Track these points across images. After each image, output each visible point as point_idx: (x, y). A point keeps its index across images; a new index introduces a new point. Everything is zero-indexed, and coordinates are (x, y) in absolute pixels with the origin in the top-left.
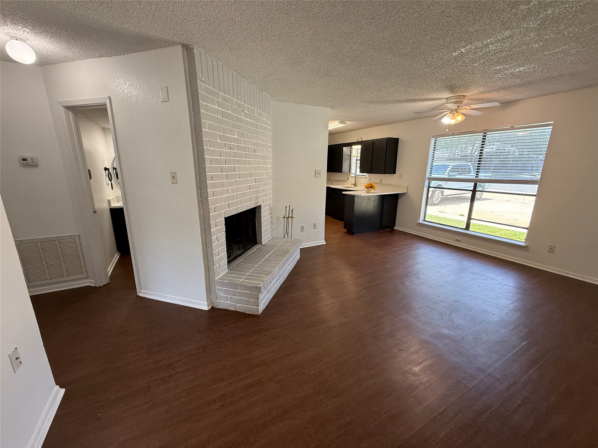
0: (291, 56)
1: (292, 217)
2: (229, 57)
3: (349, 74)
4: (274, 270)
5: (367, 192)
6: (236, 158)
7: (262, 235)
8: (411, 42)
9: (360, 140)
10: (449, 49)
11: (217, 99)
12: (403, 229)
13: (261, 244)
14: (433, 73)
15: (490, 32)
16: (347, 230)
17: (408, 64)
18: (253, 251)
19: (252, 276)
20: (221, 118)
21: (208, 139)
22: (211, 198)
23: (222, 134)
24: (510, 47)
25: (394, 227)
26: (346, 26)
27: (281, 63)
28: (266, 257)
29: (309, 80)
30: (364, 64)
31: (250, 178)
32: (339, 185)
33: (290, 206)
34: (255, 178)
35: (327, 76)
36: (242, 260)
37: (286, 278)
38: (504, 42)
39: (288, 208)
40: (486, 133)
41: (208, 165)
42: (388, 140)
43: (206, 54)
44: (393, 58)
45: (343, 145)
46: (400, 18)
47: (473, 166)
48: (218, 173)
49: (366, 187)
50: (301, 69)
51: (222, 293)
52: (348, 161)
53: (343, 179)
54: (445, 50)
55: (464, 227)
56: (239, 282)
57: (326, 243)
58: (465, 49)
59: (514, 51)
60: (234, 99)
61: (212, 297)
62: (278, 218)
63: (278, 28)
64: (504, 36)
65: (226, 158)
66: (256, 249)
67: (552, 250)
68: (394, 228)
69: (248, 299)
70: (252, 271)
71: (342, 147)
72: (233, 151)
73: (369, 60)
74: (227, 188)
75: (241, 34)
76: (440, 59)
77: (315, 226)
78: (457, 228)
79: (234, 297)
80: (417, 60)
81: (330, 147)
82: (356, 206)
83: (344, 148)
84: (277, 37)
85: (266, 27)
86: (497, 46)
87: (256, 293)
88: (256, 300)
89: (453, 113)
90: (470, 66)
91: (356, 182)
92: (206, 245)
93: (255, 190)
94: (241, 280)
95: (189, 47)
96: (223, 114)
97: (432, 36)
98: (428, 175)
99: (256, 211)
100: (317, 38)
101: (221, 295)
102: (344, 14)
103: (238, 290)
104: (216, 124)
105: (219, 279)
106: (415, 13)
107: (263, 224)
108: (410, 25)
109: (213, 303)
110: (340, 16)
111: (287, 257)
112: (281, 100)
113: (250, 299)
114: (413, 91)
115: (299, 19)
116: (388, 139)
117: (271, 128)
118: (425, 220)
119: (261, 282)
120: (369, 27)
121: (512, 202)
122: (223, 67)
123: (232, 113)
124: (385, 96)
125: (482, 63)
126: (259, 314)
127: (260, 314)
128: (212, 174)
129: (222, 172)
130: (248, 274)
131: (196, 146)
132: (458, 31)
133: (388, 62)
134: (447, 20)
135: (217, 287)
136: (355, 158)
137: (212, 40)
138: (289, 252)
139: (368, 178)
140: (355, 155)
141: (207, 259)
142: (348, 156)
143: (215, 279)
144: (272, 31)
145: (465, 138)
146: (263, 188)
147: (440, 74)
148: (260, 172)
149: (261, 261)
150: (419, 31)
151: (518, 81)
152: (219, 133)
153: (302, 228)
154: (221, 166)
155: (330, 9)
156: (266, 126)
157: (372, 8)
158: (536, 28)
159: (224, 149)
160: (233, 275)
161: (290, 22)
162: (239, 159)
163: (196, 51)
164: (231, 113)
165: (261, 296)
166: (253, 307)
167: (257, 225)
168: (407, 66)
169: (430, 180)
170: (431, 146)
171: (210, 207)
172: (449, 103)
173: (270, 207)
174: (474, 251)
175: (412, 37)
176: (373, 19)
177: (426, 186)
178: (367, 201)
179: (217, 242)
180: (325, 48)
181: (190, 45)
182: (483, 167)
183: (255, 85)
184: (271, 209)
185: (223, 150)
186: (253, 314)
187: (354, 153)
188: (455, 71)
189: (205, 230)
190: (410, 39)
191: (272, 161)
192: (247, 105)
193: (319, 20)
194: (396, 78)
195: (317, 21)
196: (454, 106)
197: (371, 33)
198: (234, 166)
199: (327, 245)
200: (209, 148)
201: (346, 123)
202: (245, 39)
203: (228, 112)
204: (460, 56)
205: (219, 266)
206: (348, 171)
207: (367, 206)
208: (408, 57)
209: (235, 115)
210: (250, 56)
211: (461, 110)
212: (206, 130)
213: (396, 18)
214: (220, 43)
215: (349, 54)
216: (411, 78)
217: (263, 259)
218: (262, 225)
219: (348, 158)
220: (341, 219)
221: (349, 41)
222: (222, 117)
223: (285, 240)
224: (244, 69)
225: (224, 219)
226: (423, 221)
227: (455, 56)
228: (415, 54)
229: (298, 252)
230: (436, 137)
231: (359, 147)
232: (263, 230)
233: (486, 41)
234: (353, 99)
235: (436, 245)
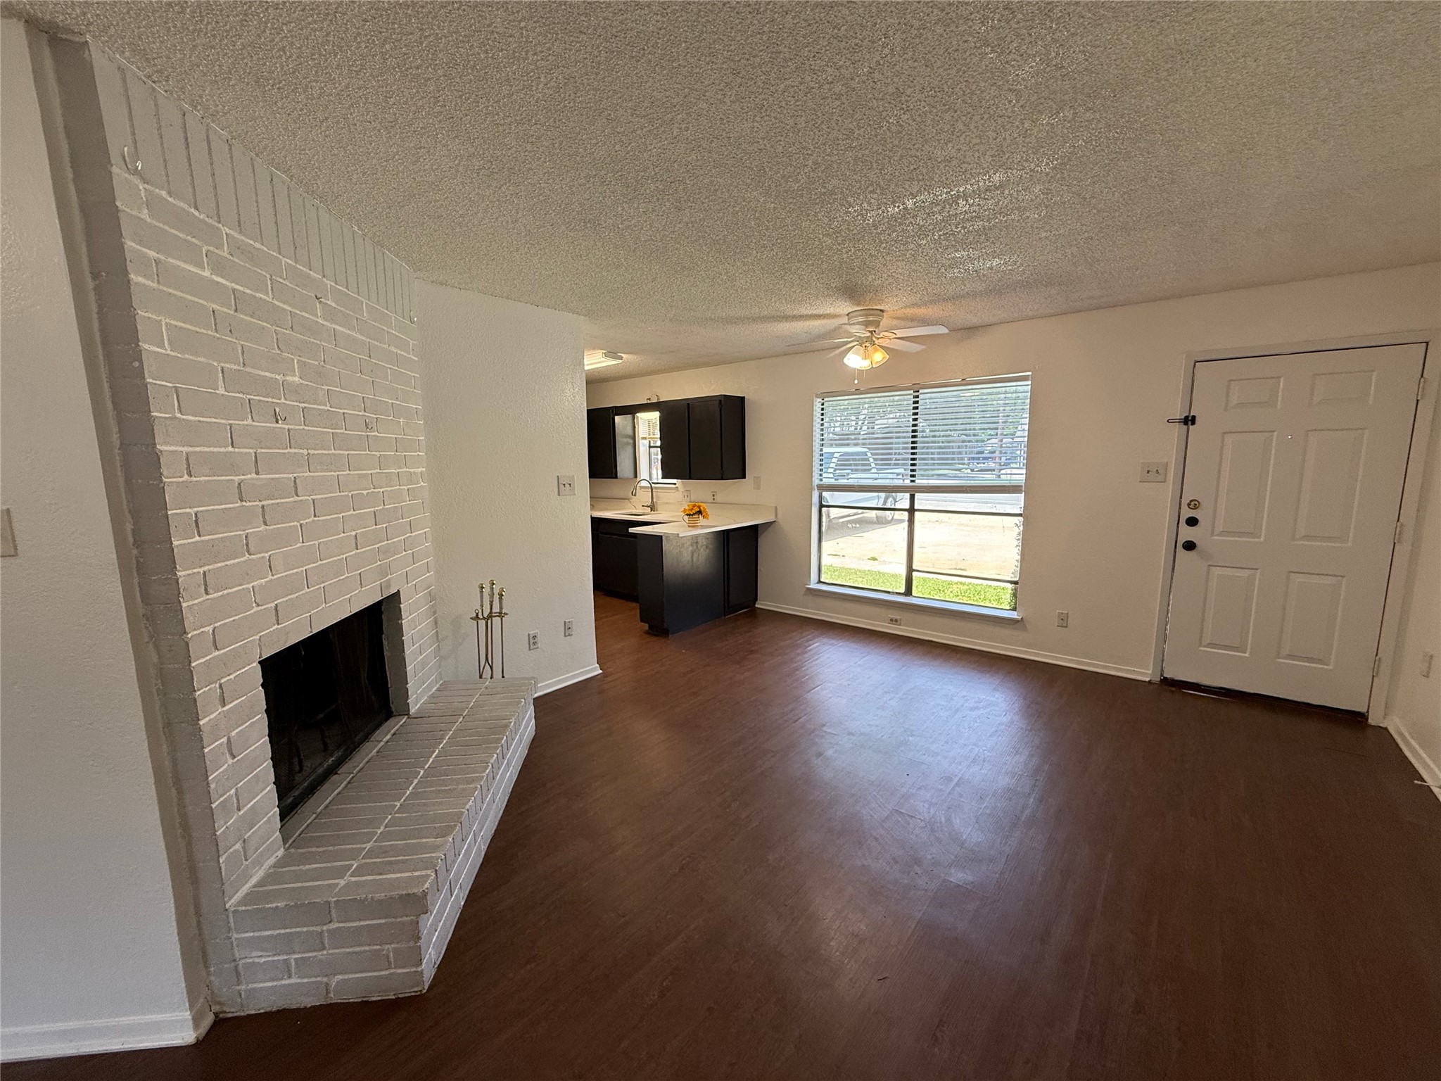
0: (486, 146)
1: (501, 615)
2: (255, 112)
3: (646, 227)
4: (468, 807)
5: (689, 526)
6: (301, 451)
7: (408, 686)
8: (810, 162)
9: (655, 400)
10: (884, 196)
11: (211, 248)
12: (777, 607)
13: (408, 714)
14: (838, 250)
15: (970, 167)
16: (649, 627)
17: (792, 221)
18: (382, 743)
19: (384, 852)
20: (232, 313)
21: (171, 385)
22: (196, 601)
23: (236, 367)
24: (994, 210)
25: (755, 604)
26: (660, 81)
27: (451, 164)
28: (431, 760)
29: (535, 230)
30: (690, 204)
31: (354, 513)
32: (614, 510)
33: (494, 584)
34: (372, 509)
35: (589, 225)
36: (340, 789)
37: (502, 812)
38: (986, 197)
39: (486, 591)
40: (918, 391)
41: (173, 478)
42: (723, 403)
43: (154, 82)
44: (761, 201)
45: (613, 411)
46: (802, 87)
47: (875, 459)
48: (223, 506)
49: (687, 513)
50: (512, 195)
51: (262, 951)
52: (630, 449)
53: (622, 494)
54: (875, 196)
55: (902, 590)
56: (336, 895)
57: (601, 671)
58: (915, 200)
59: (997, 221)
60: (281, 257)
61: (213, 978)
62: (456, 622)
63: (445, 37)
64: (991, 184)
65: (259, 450)
66: (388, 737)
67: (1064, 621)
68: (757, 606)
69: (378, 947)
70: (382, 828)
71: (612, 416)
72: (287, 427)
73: (704, 196)
74: (267, 555)
75: (302, 29)
76: (859, 218)
77: (567, 628)
78: (888, 592)
79: (314, 954)
80: (813, 213)
81: (590, 413)
82: (667, 561)
83: (617, 418)
84: (440, 72)
85: (400, 25)
86: (973, 204)
87: (409, 918)
88: (409, 941)
89: (864, 345)
90: (912, 243)
91: (654, 500)
92: (177, 781)
93: (377, 546)
94: (342, 882)
95: (64, 36)
96: (239, 302)
97: (860, 156)
98: (816, 481)
99: (381, 613)
100: (569, 103)
101: (257, 960)
102: (659, 38)
103: (334, 925)
104: (210, 333)
105: (245, 901)
106: (838, 82)
107: (409, 651)
108: (819, 114)
109: (220, 1003)
110: (647, 43)
111: (502, 746)
112: (444, 282)
113: (387, 947)
114: (787, 289)
115: (520, 21)
116: (723, 399)
117: (416, 359)
118: (822, 580)
119: (423, 873)
120: (720, 97)
121: (945, 524)
122: (230, 146)
123: (275, 302)
124: (725, 297)
125: (935, 240)
126: (424, 989)
127: (426, 987)
128: (196, 509)
129: (242, 501)
130: (368, 846)
131: (115, 408)
132: (913, 152)
133: (748, 209)
134: (900, 118)
135: (235, 936)
136: (646, 442)
137: (175, 27)
138: (507, 726)
139: (681, 489)
140: (645, 436)
141: (183, 837)
142: (628, 436)
143: (227, 906)
144: (421, 44)
145: (882, 399)
146: (402, 538)
147: (851, 256)
148: (389, 489)
149: (416, 781)
150: (835, 134)
151: (980, 286)
152: (222, 365)
153: (532, 641)
154: (236, 478)
155: (621, 10)
156: (402, 353)
157: (739, 38)
158: (1047, 174)
159: (247, 419)
160: (308, 867)
161: (489, 26)
162: (312, 452)
163: (102, 60)
164: (270, 300)
165: (427, 922)
166: (399, 971)
167: (387, 653)
168: (787, 225)
169: (820, 491)
170: (816, 416)
171: (189, 636)
172: (854, 324)
173: (430, 592)
174: (929, 641)
175: (817, 150)
176: (736, 74)
177: (815, 505)
178: (691, 548)
179: (230, 761)
180: (591, 139)
181: (69, 30)
182: (920, 459)
183: (359, 228)
184: (432, 597)
185: (245, 423)
186: (400, 996)
187: (642, 430)
188: (881, 252)
189: (168, 725)
190: (810, 152)
191: (426, 454)
192: (333, 284)
193: (583, 40)
194: (757, 252)
195: (577, 42)
196: (862, 332)
197: (723, 117)
198: (291, 476)
199: (606, 677)
200: (179, 415)
201: (621, 358)
202: (321, 55)
203: (258, 295)
204: (900, 216)
205: (244, 848)
206: (632, 475)
207: (692, 560)
208: (795, 201)
209: (290, 309)
210: (337, 123)
211: (880, 340)
212: (163, 351)
213: (793, 84)
214: (212, 47)
215: (657, 170)
216: (789, 256)
217: (422, 772)
218: (407, 652)
219: (628, 443)
220: (631, 597)
221: (663, 129)
222: (236, 311)
223: (486, 688)
224: (319, 168)
225: (259, 665)
226: (818, 583)
227: (891, 215)
228: (813, 197)
229: (530, 714)
230: (824, 395)
231: (655, 416)
232: (409, 668)
233: (956, 189)
234: (648, 296)
235: (853, 637)
